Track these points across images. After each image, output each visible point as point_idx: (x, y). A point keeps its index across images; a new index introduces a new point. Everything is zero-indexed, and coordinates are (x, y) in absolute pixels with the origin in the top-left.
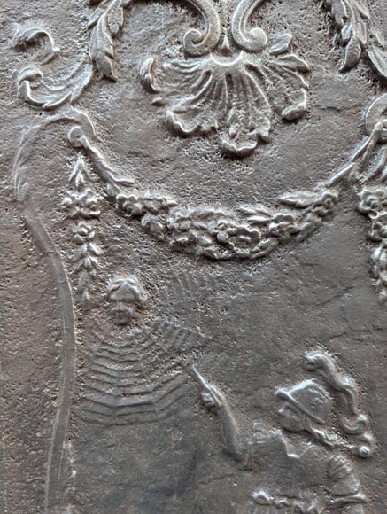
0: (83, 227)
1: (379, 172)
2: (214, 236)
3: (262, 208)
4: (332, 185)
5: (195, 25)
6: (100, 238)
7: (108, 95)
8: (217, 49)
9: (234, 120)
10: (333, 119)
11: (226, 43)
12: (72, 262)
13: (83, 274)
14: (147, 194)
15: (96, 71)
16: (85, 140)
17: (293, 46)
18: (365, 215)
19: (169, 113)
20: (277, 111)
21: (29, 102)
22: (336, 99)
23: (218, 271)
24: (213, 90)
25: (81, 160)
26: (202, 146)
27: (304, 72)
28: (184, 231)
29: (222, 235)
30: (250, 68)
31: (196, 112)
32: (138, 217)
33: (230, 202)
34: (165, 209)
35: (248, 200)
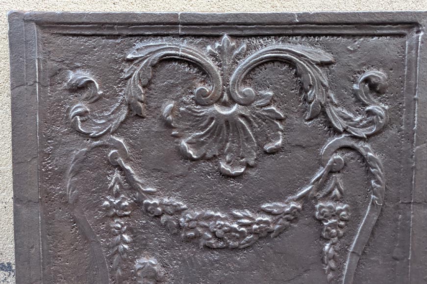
0: (117, 224)
1: (330, 192)
2: (214, 233)
3: (248, 213)
4: (298, 200)
5: (204, 82)
6: (130, 231)
7: (138, 127)
8: (219, 101)
9: (230, 150)
10: (300, 154)
11: (226, 97)
12: (109, 247)
13: (117, 257)
14: (166, 200)
15: (130, 110)
16: (121, 160)
17: (272, 101)
18: (320, 221)
19: (184, 143)
20: (260, 146)
21: (79, 132)
22: (302, 139)
23: (216, 256)
24: (215, 130)
25: (117, 174)
26: (206, 166)
27: (281, 120)
28: (192, 228)
29: (219, 233)
30: (242, 116)
31: (203, 143)
32: (159, 216)
33: (226, 208)
34: (179, 211)
35: (239, 207)
